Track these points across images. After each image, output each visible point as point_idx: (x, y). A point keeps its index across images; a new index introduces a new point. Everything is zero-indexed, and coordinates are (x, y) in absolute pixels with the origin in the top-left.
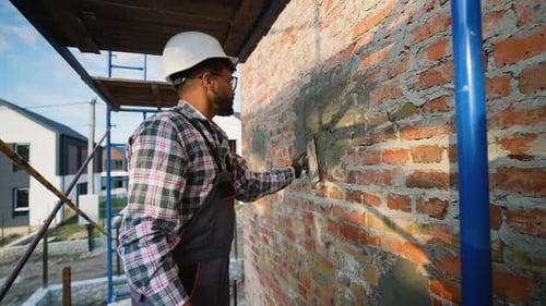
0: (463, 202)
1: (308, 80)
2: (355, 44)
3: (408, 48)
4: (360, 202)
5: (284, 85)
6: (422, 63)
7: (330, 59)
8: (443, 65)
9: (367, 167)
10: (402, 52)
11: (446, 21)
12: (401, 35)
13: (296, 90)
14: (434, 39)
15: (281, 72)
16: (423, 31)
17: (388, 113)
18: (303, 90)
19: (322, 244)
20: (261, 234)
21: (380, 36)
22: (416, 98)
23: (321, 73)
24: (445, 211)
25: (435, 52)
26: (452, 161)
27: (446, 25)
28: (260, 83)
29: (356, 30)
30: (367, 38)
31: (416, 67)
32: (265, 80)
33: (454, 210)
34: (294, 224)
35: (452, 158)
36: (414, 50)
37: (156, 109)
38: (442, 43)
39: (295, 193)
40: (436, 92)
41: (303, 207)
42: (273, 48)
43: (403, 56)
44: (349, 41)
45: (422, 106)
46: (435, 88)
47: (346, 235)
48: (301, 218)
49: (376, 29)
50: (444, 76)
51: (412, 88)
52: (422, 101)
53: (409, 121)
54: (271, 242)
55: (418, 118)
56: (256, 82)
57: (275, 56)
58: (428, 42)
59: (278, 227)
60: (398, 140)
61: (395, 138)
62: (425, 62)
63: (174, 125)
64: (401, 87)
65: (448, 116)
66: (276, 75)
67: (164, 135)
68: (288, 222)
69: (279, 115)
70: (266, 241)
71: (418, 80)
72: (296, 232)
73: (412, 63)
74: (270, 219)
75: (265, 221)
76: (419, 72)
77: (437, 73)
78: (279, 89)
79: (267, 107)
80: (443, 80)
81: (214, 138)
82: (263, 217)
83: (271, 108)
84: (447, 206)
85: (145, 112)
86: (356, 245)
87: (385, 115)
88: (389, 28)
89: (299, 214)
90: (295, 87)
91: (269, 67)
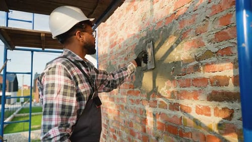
0: (243, 110)
1: (145, 34)
2: (175, 14)
3: (208, 18)
4: (178, 110)
5: (128, 37)
6: (216, 27)
7: (159, 22)
8: (229, 29)
9: (182, 89)
10: (204, 20)
11: (231, 3)
12: (204, 10)
13: (137, 40)
14: (224, 13)
15: (127, 28)
16: (217, 8)
17: (195, 56)
18: (141, 40)
19: (154, 138)
20: (111, 133)
21: (190, 10)
22: (213, 48)
23: (153, 30)
24: (231, 116)
25: (225, 21)
26: (235, 85)
27: (231, 5)
28: (112, 35)
29: (176, 5)
30: (183, 10)
31: (213, 29)
32: (115, 33)
33: (238, 115)
34: (134, 125)
35: (235, 84)
36: (212, 19)
37: (41, 49)
38: (229, 16)
39: (135, 105)
40: (225, 44)
41: (141, 114)
42: (121, 13)
43: (204, 22)
44: (171, 12)
45: (216, 53)
46: (224, 42)
47: (169, 131)
48: (139, 122)
49: (188, 5)
50: (230, 35)
51: (210, 41)
52: (217, 50)
53: (208, 61)
54: (118, 138)
55: (214, 59)
56: (109, 34)
57: (122, 18)
58: (220, 15)
59: (123, 128)
60: (202, 72)
61: (200, 71)
62: (218, 27)
63: (64, 67)
64: (203, 41)
65: (232, 58)
66: (123, 30)
67: (60, 73)
68: (131, 124)
69: (125, 55)
70: (115, 137)
71: (214, 37)
72: (136, 131)
73: (210, 27)
74: (118, 123)
75: (114, 124)
76: (215, 32)
77: (226, 33)
78: (125, 39)
79: (117, 51)
80: (229, 37)
81: (88, 70)
82: (113, 122)
83: (120, 51)
84: (233, 112)
85: (32, 51)
86: (176, 138)
87: (194, 57)
88: (197, 5)
89: (138, 119)
90: (136, 38)
91: (119, 25)
